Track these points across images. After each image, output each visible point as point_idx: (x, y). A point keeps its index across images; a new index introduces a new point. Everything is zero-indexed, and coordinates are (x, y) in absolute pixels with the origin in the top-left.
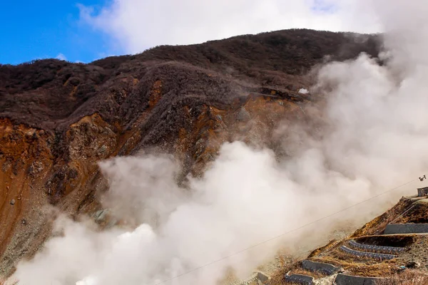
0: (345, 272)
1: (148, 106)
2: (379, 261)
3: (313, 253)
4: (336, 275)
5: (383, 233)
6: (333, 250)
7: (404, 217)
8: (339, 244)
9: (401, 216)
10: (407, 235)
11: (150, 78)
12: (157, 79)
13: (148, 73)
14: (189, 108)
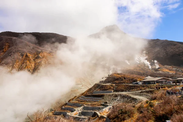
0: (86, 106)
1: (3, 51)
2: (95, 102)
3: (70, 101)
4: (83, 107)
5: (92, 94)
6: (77, 99)
7: (99, 89)
8: (78, 97)
9: (98, 89)
10: (102, 94)
11: (4, 42)
12: (8, 42)
13: (4, 40)
14: (20, 53)
